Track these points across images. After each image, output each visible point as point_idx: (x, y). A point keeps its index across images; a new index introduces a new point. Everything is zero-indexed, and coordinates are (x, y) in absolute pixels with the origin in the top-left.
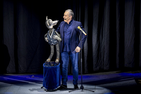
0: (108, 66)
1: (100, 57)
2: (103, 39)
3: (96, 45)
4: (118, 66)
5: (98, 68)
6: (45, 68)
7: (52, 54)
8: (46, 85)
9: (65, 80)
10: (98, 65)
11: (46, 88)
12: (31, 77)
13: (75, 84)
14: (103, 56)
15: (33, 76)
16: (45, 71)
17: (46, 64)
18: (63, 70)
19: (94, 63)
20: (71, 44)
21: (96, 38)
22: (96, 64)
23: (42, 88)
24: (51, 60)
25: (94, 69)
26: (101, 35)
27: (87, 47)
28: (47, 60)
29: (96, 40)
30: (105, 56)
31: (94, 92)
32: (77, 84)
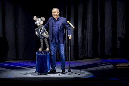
0: (91, 54)
1: (84, 47)
2: (87, 32)
3: (81, 37)
4: (99, 54)
5: (83, 56)
6: (38, 56)
7: (42, 44)
8: (39, 70)
9: (54, 66)
10: (83, 53)
11: (38, 72)
12: (27, 63)
13: (63, 69)
14: (87, 46)
15: (30, 62)
16: (37, 58)
17: (38, 53)
18: (52, 57)
19: (80, 52)
20: (59, 36)
21: (81, 32)
22: (81, 53)
23: (35, 72)
24: (43, 50)
25: (80, 57)
26: (85, 29)
27: (74, 38)
28: (39, 49)
29: (81, 33)
30: (89, 46)
31: (79, 75)
32: (65, 69)
